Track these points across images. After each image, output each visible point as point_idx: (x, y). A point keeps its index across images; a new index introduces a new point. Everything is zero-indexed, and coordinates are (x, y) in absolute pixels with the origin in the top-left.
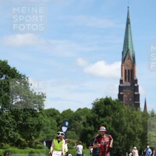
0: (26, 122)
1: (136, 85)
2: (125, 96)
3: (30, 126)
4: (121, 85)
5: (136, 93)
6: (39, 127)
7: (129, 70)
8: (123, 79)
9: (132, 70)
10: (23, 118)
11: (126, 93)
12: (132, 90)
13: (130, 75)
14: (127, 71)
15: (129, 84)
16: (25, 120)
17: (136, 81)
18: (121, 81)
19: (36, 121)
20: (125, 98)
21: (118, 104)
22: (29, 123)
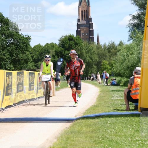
0: (18, 57)
1: (90, 23)
2: (82, 32)
3: (21, 60)
4: (79, 23)
5: (91, 29)
6: (27, 61)
7: (84, 11)
8: (80, 18)
9: (87, 11)
10: (16, 55)
11: (83, 29)
12: (87, 27)
13: (86, 15)
14: (83, 12)
15: (85, 22)
16: (17, 56)
17: (91, 20)
18: (79, 20)
19: (25, 56)
20: (82, 33)
21: (79, 40)
22: (20, 58)
